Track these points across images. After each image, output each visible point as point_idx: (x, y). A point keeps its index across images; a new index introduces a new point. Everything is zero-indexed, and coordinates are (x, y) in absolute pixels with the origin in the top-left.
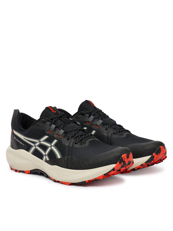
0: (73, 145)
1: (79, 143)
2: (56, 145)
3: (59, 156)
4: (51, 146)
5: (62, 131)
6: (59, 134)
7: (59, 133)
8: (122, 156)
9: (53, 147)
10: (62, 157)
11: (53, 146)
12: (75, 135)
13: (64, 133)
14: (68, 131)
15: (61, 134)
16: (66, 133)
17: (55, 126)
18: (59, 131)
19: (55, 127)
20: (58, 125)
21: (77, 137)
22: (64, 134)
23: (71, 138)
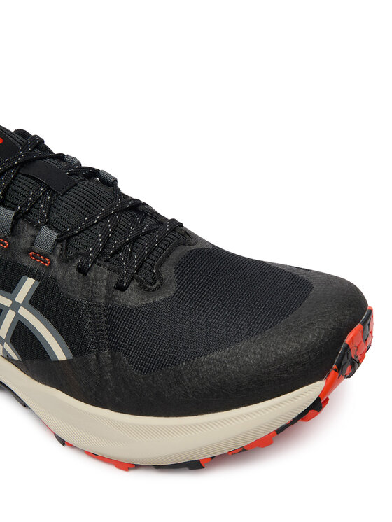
0: (109, 297)
1: (134, 284)
2: (35, 302)
3: (59, 352)
4: (15, 307)
5: (48, 235)
6: (38, 248)
7: (38, 242)
8: (347, 340)
9: (21, 308)
10: (71, 357)
11: (23, 304)
12: (107, 242)
13: (57, 241)
14: (73, 229)
15: (48, 248)
16: (68, 239)
17: (12, 213)
18: (34, 236)
19: (16, 219)
20: (23, 206)
21: (116, 252)
22: (59, 246)
23: (94, 262)
